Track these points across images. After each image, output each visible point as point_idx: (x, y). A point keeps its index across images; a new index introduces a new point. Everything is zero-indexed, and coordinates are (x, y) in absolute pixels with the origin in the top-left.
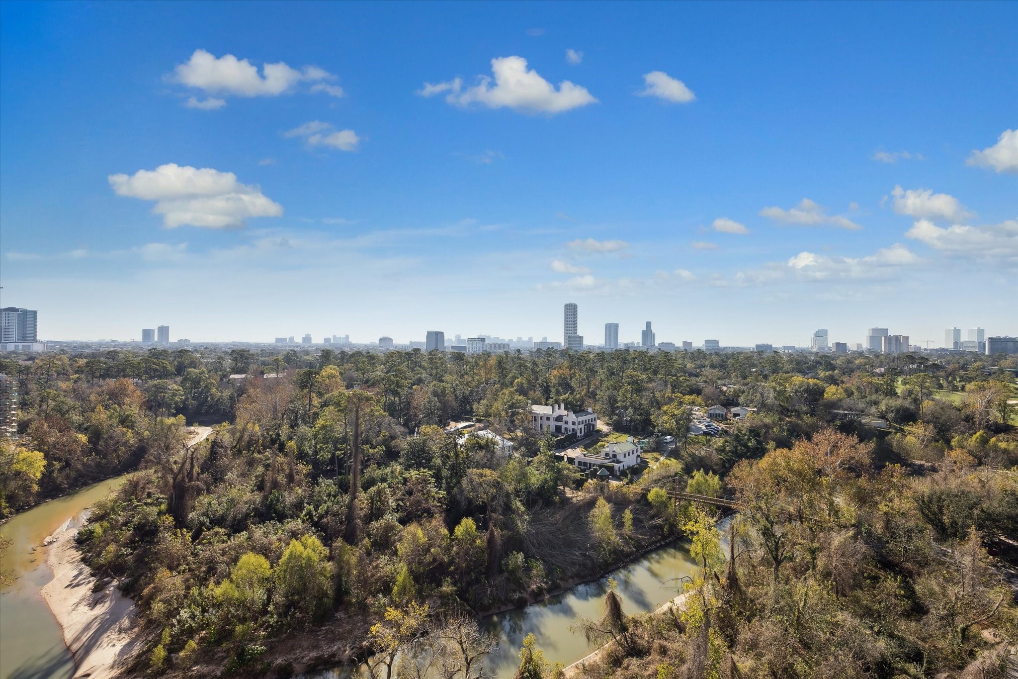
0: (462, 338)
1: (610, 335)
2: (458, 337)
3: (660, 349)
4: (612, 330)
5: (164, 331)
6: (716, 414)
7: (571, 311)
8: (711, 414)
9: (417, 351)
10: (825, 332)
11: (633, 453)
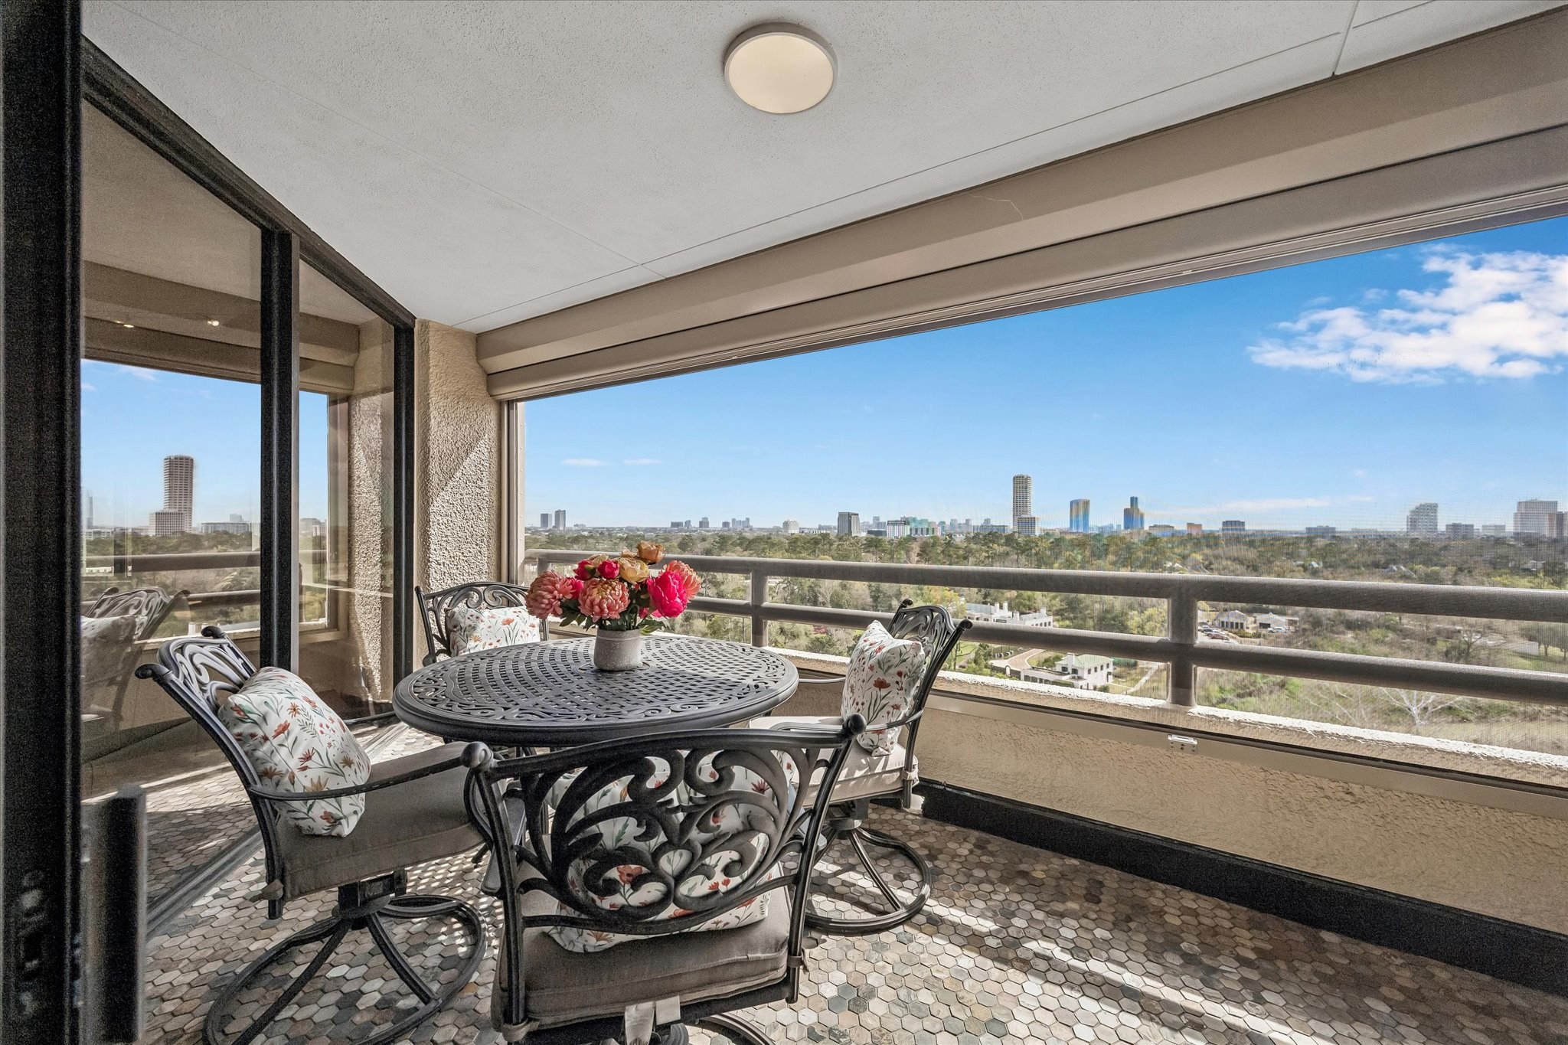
0: (882, 520)
1: (1077, 516)
2: (876, 519)
3: (1149, 534)
4: (1080, 508)
5: (560, 515)
6: (1232, 623)
7: (1021, 484)
8: (1223, 622)
9: (825, 536)
10: (1433, 508)
11: (1102, 669)
